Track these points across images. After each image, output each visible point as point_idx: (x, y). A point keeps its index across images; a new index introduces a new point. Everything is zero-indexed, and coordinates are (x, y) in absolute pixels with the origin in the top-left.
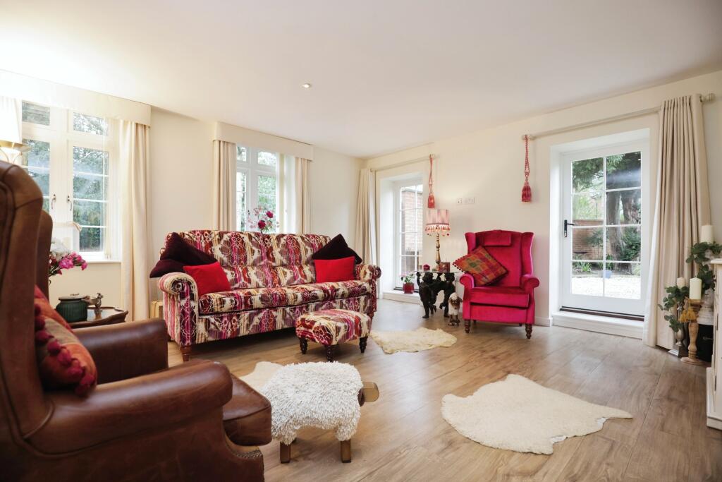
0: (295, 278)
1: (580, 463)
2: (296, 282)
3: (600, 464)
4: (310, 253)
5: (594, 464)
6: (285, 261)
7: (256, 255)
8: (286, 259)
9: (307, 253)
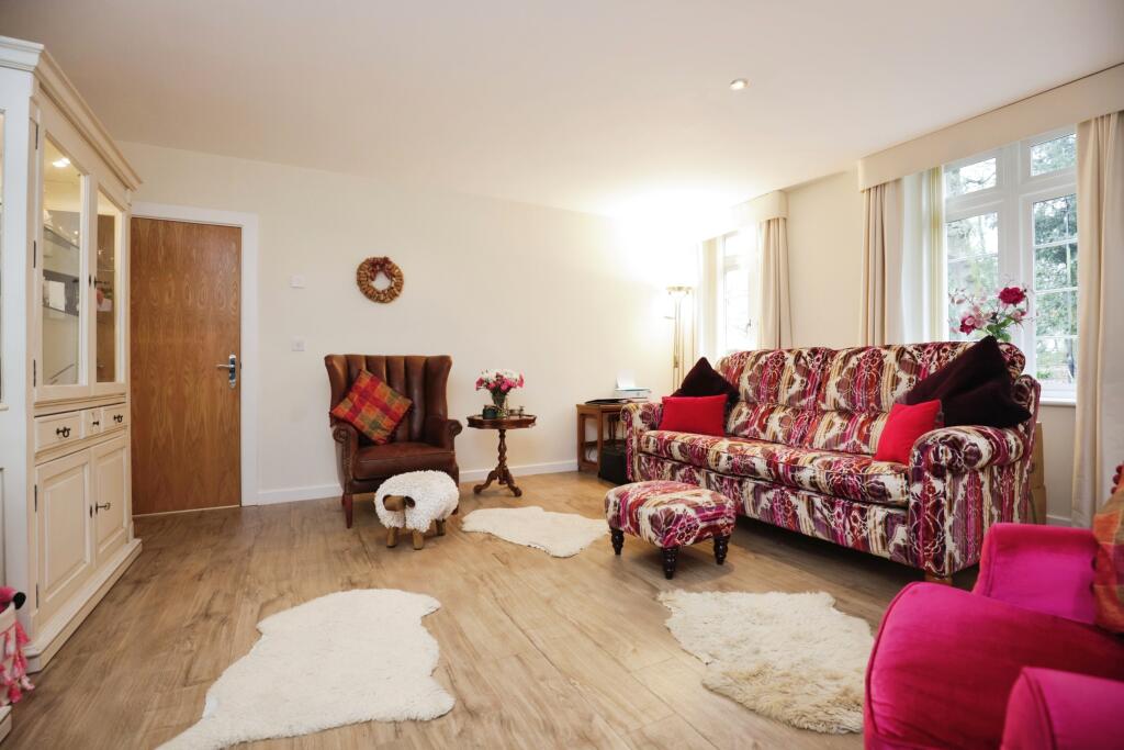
0: (843, 437)
1: (223, 636)
2: (842, 447)
3: (200, 647)
4: (904, 388)
5: (207, 643)
6: (843, 403)
7: (796, 387)
8: (846, 397)
9: (896, 387)
